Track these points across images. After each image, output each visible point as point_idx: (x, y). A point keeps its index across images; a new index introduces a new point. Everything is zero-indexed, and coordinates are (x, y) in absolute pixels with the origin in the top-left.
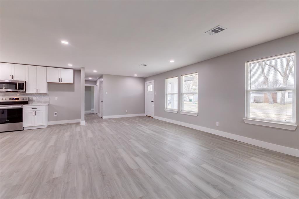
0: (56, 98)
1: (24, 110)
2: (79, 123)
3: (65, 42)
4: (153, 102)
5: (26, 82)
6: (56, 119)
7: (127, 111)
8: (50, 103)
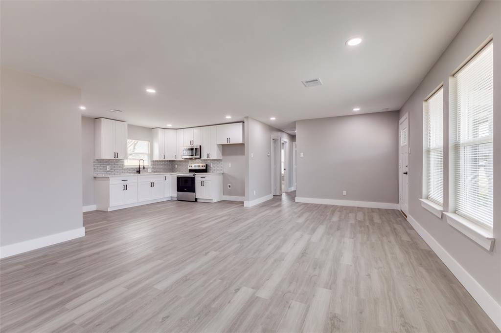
0: (230, 165)
1: (196, 179)
2: (242, 203)
3: (151, 91)
4: (406, 173)
5: (200, 146)
6: (230, 194)
7: (345, 193)
8: (225, 172)
